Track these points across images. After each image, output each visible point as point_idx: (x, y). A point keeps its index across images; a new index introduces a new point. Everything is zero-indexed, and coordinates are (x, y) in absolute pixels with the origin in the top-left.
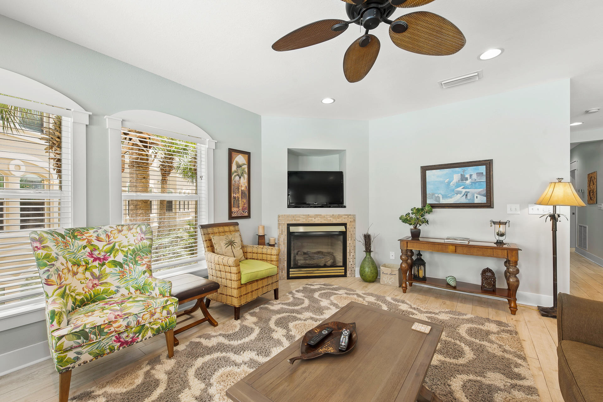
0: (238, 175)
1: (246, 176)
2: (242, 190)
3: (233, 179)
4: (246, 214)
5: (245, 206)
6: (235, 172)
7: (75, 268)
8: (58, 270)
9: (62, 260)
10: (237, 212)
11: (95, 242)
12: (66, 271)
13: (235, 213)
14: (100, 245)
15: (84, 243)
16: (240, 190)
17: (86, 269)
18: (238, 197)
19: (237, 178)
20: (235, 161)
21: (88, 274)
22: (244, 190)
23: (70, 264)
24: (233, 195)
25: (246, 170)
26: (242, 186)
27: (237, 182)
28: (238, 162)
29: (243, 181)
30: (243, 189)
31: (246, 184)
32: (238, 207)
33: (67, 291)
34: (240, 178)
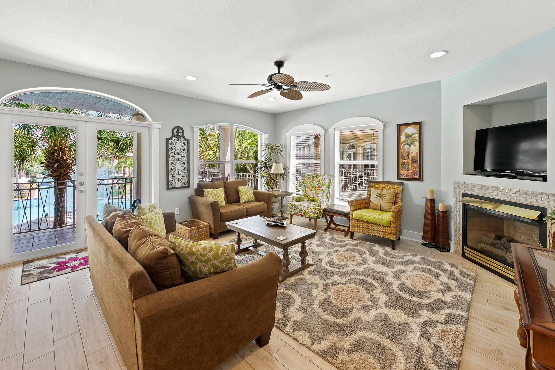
0: (408, 144)
1: (417, 144)
2: (412, 156)
3: (402, 148)
4: (418, 177)
5: (416, 170)
6: (404, 141)
7: (312, 188)
8: (306, 187)
9: (308, 184)
10: (407, 175)
11: (321, 181)
12: (308, 188)
13: (404, 175)
14: (321, 182)
15: (318, 180)
16: (410, 157)
17: (315, 190)
18: (407, 162)
19: (407, 146)
20: (404, 133)
21: (315, 191)
22: (414, 156)
23: (311, 187)
24: (401, 161)
25: (418, 138)
26: (412, 153)
27: (406, 150)
28: (407, 133)
29: (414, 149)
30: (413, 155)
31: (418, 151)
32: (408, 170)
33: (307, 195)
34: (410, 146)
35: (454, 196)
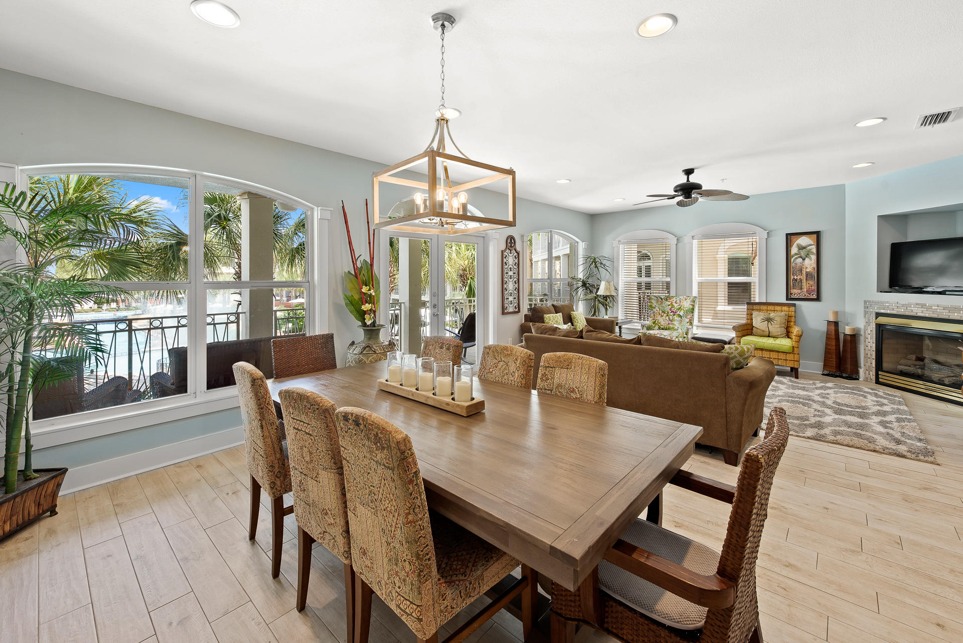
0: (801, 257)
1: (814, 257)
2: (806, 272)
3: (793, 262)
4: (815, 296)
5: (813, 288)
6: (796, 254)
7: (663, 314)
8: (654, 312)
9: (657, 308)
10: (799, 294)
11: (674, 304)
12: (658, 314)
13: (796, 295)
14: (676, 305)
15: (669, 303)
16: (804, 272)
17: (667, 315)
18: (800, 279)
19: (800, 260)
20: (795, 244)
21: (667, 318)
22: (810, 272)
23: (661, 311)
24: (792, 277)
25: (814, 251)
26: (806, 268)
27: (799, 265)
28: (800, 245)
29: (810, 264)
30: (808, 270)
31: (815, 266)
32: (801, 289)
33: (656, 322)
34: (804, 259)
35: (865, 317)
